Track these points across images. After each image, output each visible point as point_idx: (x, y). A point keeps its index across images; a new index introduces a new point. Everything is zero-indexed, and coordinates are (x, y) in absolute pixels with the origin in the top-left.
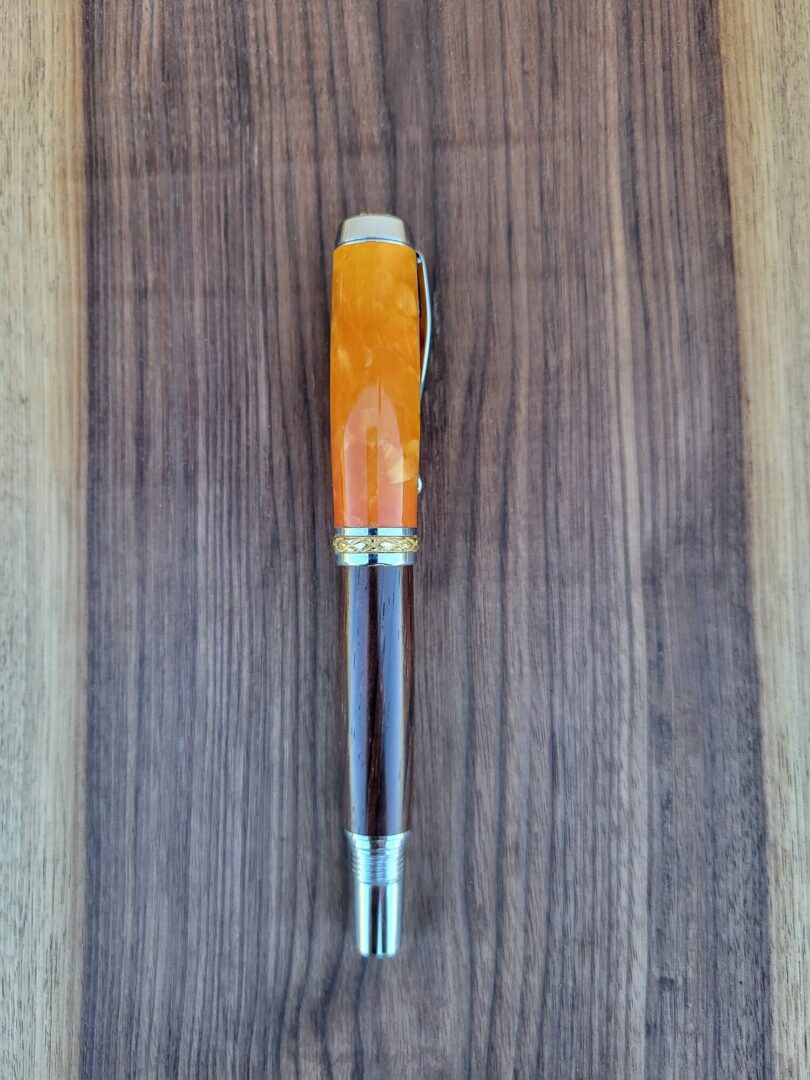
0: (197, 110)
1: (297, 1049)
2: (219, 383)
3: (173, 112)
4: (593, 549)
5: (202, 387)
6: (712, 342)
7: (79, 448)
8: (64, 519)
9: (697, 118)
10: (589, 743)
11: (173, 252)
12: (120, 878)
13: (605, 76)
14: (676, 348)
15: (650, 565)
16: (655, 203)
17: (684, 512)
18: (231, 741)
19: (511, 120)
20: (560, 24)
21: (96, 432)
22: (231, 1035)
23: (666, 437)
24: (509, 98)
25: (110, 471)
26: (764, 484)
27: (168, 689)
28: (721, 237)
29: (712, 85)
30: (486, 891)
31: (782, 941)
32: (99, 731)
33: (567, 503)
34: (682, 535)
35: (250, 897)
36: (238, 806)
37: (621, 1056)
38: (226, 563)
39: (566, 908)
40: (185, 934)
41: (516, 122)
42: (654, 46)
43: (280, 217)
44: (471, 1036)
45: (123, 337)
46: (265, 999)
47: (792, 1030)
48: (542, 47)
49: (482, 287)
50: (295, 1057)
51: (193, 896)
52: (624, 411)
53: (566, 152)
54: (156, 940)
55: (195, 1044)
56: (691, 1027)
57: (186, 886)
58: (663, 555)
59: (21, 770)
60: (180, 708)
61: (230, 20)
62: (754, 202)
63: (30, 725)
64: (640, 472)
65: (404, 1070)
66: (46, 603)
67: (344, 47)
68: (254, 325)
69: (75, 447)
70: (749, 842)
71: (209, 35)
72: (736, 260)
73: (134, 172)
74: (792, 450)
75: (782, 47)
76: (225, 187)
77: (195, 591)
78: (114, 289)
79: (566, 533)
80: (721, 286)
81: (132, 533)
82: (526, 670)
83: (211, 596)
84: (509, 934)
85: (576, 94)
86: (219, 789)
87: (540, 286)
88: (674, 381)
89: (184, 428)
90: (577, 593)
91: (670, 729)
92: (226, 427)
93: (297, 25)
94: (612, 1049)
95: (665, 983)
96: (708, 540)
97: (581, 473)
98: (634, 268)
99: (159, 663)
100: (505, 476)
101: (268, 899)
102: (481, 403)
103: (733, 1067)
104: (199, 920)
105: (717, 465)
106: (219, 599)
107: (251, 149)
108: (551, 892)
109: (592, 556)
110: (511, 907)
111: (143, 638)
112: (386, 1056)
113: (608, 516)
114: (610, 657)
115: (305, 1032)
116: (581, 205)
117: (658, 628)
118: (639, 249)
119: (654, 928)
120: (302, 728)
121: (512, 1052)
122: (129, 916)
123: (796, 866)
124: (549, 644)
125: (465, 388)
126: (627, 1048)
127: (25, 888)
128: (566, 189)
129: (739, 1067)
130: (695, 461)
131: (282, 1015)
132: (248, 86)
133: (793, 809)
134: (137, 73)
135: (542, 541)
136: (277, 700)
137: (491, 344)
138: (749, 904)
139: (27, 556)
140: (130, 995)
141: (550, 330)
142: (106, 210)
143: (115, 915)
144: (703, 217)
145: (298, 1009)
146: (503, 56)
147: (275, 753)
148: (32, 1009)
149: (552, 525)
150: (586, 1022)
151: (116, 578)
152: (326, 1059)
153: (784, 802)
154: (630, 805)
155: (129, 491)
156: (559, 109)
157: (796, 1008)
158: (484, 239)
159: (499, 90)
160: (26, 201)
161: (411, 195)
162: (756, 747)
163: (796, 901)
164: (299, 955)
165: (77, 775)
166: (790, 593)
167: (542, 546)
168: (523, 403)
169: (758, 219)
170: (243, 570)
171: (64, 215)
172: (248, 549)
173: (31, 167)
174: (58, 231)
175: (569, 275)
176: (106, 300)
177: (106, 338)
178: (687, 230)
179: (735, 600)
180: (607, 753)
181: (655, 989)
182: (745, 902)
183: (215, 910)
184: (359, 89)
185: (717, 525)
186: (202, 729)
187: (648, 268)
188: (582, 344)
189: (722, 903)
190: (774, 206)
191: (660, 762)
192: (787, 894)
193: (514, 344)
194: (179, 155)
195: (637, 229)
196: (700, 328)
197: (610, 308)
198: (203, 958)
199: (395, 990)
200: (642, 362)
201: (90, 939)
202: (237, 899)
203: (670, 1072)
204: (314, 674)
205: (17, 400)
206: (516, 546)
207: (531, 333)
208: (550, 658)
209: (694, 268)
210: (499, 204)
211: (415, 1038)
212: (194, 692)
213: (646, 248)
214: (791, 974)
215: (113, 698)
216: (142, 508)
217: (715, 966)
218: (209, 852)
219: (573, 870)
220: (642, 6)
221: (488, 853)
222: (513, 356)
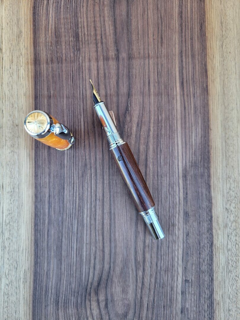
0: (65, 47)
1: (90, 298)
2: (71, 122)
3: (58, 47)
4: (170, 168)
6: (202, 114)
8: (28, 158)
9: (199, 53)
10: (168, 219)
11: (58, 86)
12: (43, 254)
13: (175, 41)
14: (192, 115)
15: (184, 172)
16: (188, 76)
17: (193, 158)
18: (73, 218)
19: (150, 52)
20: (163, 26)
22: (73, 295)
23: (189, 138)
24: (150, 46)
26: (214, 151)
27: (57, 204)
28: (205, 85)
29: (204, 44)
30: (140, 258)
31: (217, 270)
32: (38, 215)
33: (163, 156)
34: (193, 165)
35: (78, 259)
36: (75, 235)
37: (175, 300)
38: (72, 170)
39: (161, 262)
40: (61, 269)
41: (151, 53)
42: (188, 33)
44: (136, 295)
46: (82, 286)
47: (219, 293)
48: (158, 32)
49: (142, 98)
50: (90, 301)
51: (63, 259)
52: (178, 132)
53: (165, 62)
54: (53, 270)
55: (63, 298)
56: (193, 292)
57: (61, 256)
58: (188, 170)
59: (17, 225)
60: (60, 209)
61: (74, 22)
62: (214, 76)
63: (19, 213)
64: (182, 148)
65: (118, 304)
66: (23, 181)
67: (105, 30)
68: (80, 106)
70: (209, 245)
71: (68, 26)
72: (209, 92)
73: (47, 63)
74: (222, 143)
75: (222, 34)
76: (72, 68)
77: (64, 178)
78: (42, 95)
79: (162, 163)
80: (205, 99)
81: (47, 162)
83: (68, 179)
84: (146, 268)
85: (167, 46)
86: (70, 230)
87: (157, 97)
88: (192, 124)
90: (165, 180)
91: (189, 215)
93: (92, 24)
94: (172, 298)
95: (187, 281)
96: (200, 166)
97: (167, 148)
98: (182, 93)
99: (54, 197)
100: (147, 148)
101: (83, 259)
102: (141, 129)
103: (203, 302)
104: (65, 265)
105: (202, 146)
106: (70, 180)
107: (79, 58)
108: (157, 258)
109: (169, 170)
110: (147, 261)
111: (50, 190)
112: (114, 300)
113: (174, 159)
114: (174, 196)
115: (93, 294)
116: (168, 76)
117: (186, 189)
118: (183, 88)
119: (184, 267)
120: (92, 214)
121: (147, 299)
122: (46, 264)
123: (221, 251)
124: (158, 193)
125: (137, 124)
126: (176, 298)
127: (18, 257)
128: (164, 71)
129: (205, 302)
130: (197, 145)
131: (87, 290)
132: (79, 40)
133: (220, 236)
134: (48, 35)
136: (86, 207)
137: (144, 113)
138: (208, 261)
139: (18, 167)
140: (46, 285)
141: (159, 109)
142: (39, 74)
143: (42, 264)
144: (200, 80)
145: (91, 288)
146: (148, 35)
147: (85, 221)
148: (19, 289)
149: (159, 161)
150: (166, 291)
151: (42, 174)
152: (98, 301)
153: (218, 234)
154: (178, 235)
155: (46, 151)
156: (163, 49)
157: (220, 288)
158: (142, 84)
159: (147, 44)
160: (17, 70)
161: (123, 72)
162: (211, 220)
163: (220, 260)
164: (91, 274)
165: (32, 227)
166: (221, 180)
167: (156, 167)
168: (152, 129)
169: (215, 81)
170: (77, 172)
171: (28, 75)
172: (78, 167)
173: (19, 61)
174: (26, 79)
175: (165, 95)
176: (40, 99)
177: (40, 109)
178: (196, 83)
179: (206, 182)
180: (172, 222)
181: (184, 283)
183: (69, 262)
184: (109, 42)
185: (202, 162)
186: (66, 215)
187: (185, 94)
188: (168, 113)
189: (201, 260)
190: (219, 78)
191: (186, 224)
192: (218, 258)
193: (150, 113)
194: (60, 59)
195: (183, 83)
196: (199, 110)
197: (175, 104)
198: (66, 275)
199: (116, 283)
200: (183, 118)
201: (35, 270)
202: (75, 260)
203: (187, 304)
204: (96, 200)
205: (15, 125)
206: (150, 167)
207: (154, 110)
208: (158, 197)
209: (198, 94)
210: (146, 75)
211: (121, 295)
212: (63, 205)
213: (185, 88)
214: (219, 279)
215: (42, 206)
216: (49, 155)
217: (199, 277)
218: (67, 247)
219: (163, 252)
220: (185, 22)
221: (141, 247)
222: (150, 116)
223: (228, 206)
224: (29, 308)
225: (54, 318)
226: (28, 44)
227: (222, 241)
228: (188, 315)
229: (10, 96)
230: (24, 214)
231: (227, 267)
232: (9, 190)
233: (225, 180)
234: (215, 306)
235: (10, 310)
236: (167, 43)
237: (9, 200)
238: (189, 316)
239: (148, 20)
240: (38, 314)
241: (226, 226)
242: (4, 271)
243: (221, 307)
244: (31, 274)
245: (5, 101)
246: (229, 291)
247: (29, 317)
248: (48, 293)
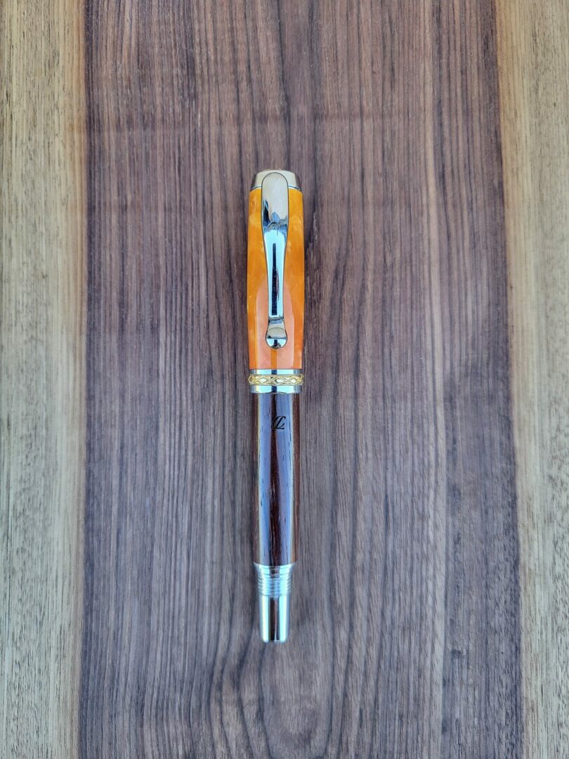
0: (160, 89)
1: (221, 697)
2: (174, 268)
3: (145, 90)
4: (413, 379)
5: (163, 270)
6: (489, 249)
7: (81, 309)
8: (71, 354)
9: (482, 106)
10: (409, 502)
11: (144, 182)
12: (107, 588)
13: (424, 76)
14: (466, 253)
15: (448, 389)
16: (455, 160)
17: (470, 356)
18: (180, 500)
19: (364, 103)
20: (396, 42)
21: (93, 298)
22: (178, 689)
23: (460, 308)
24: (363, 88)
25: (102, 324)
26: (520, 339)
27: (139, 467)
28: (496, 182)
29: (492, 84)
30: (343, 596)
31: (528, 626)
32: (93, 493)
33: (397, 349)
34: (469, 371)
35: (192, 600)
36: (184, 542)
37: (427, 700)
38: (178, 385)
39: (393, 607)
40: (149, 624)
41: (368, 105)
42: (455, 58)
43: (215, 162)
44: (333, 688)
45: (111, 237)
46: (201, 666)
47: (534, 683)
48: (384, 57)
49: (345, 211)
50: (220, 703)
51: (155, 600)
52: (433, 291)
53: (399, 124)
54: (130, 629)
55: (155, 695)
56: (471, 681)
57: (150, 592)
58: (457, 383)
59: (42, 518)
60: (147, 479)
61: (182, 31)
62: (517, 161)
63: (48, 488)
64: (443, 331)
65: (290, 710)
66: (59, 409)
67: (257, 51)
68: (197, 231)
69: (79, 307)
70: (508, 565)
71: (168, 40)
72: (505, 197)
73: (118, 127)
74: (538, 318)
75: (536, 62)
76: (179, 140)
77: (158, 402)
78: (105, 204)
79: (396, 369)
80: (495, 214)
81: (116, 364)
82: (370, 455)
83: (168, 406)
84: (357, 623)
85: (406, 87)
86: (172, 531)
87: (381, 210)
88: (465, 273)
89: (151, 297)
90: (403, 407)
91: (460, 494)
92: (178, 296)
93: (227, 35)
94: (421, 695)
95: (456, 653)
96: (485, 374)
97: (406, 331)
98: (441, 200)
99: (133, 449)
100: (358, 331)
101: (204, 602)
102: (343, 285)
103: (497, 706)
104: (158, 615)
105: (491, 327)
106: (173, 408)
107: (196, 116)
108: (384, 596)
109: (413, 384)
110: (359, 606)
111: (123, 433)
112: (278, 701)
113: (423, 358)
114: (423, 448)
115: (227, 687)
116: (408, 158)
117: (453, 430)
118: (444, 188)
119: (448, 619)
120: (226, 492)
121: (359, 698)
122: (112, 613)
123: (537, 580)
124: (385, 439)
125: (333, 275)
126: (431, 695)
127: (44, 594)
128: (399, 148)
129: (500, 706)
130: (478, 324)
131: (212, 675)
132: (194, 74)
133: (536, 543)
134: (121, 63)
135: (381, 373)
136: (210, 474)
137: (350, 247)
138: (508, 604)
139: (47, 378)
140: (113, 663)
141: (388, 239)
142: (100, 152)
143: (103, 612)
144: (485, 169)
145: (222, 672)
146: (360, 61)
147: (209, 507)
148: (48, 673)
149: (387, 363)
150: (405, 678)
151: (105, 393)
152: (240, 703)
153: (530, 540)
154: (435, 542)
155: (115, 337)
156: (395, 97)
157: (537, 669)
158: (347, 179)
159: (357, 83)
160: (47, 145)
161: (300, 149)
162: (513, 505)
163: (537, 602)
164: (223, 638)
165: (78, 522)
166: (536, 408)
167: (381, 377)
168: (370, 286)
169: (520, 172)
170: (189, 389)
171: (72, 155)
172: (192, 375)
173: (50, 122)
174: (68, 166)
175: (400, 204)
176: (100, 212)
177: (100, 237)
178: (475, 177)
179: (502, 413)
180: (421, 509)
181: (449, 657)
182: (505, 602)
183: (169, 608)
184: (267, 79)
185: (491, 365)
186: (161, 492)
187: (450, 201)
188: (408, 248)
189: (491, 603)
190: (529, 164)
191: (453, 514)
192: (531, 598)
193: (365, 248)
194: (148, 117)
195: (443, 176)
196: (482, 240)
197: (426, 226)
198: (161, 639)
199: (285, 659)
200: (445, 261)
201: (87, 628)
202: (183, 601)
203: (457, 709)
204: (235, 457)
205: (40, 276)
206: (365, 377)
207: (376, 241)
208: (385, 448)
209: (479, 202)
210: (356, 157)
211: (297, 689)
212: (156, 468)
213: (449, 188)
214: (533, 647)
215: (103, 471)
216: (123, 348)
217: (487, 643)
218: (165, 571)
219: (398, 582)
220: (449, 32)
221: (345, 571)
222: (364, 255)
223: (554, 472)
224: (72, 721)
225: (132, 745)
226: (72, 83)
227: (541, 555)
228: (459, 736)
229: (29, 207)
230: (60, 491)
231: (554, 619)
232: (25, 431)
233: (547, 409)
234: (524, 715)
235: (25, 725)
236: (406, 82)
237: (24, 457)
238: (462, 738)
239: (359, 28)
240: (92, 737)
241: (550, 519)
242: (11, 631)
243: (540, 717)
244: (75, 637)
245: (17, 217)
246: (557, 677)
247: (72, 744)
248: (118, 684)
